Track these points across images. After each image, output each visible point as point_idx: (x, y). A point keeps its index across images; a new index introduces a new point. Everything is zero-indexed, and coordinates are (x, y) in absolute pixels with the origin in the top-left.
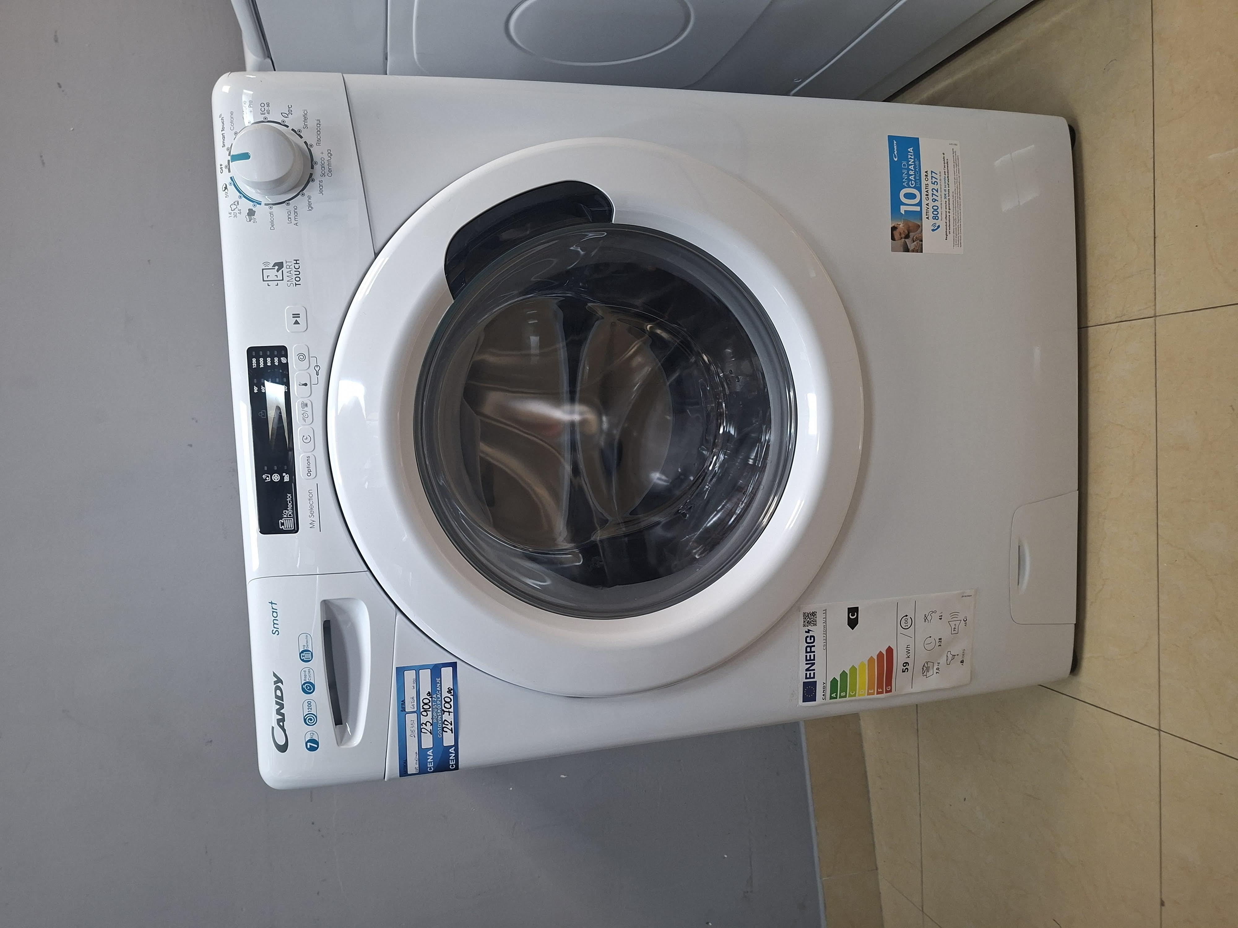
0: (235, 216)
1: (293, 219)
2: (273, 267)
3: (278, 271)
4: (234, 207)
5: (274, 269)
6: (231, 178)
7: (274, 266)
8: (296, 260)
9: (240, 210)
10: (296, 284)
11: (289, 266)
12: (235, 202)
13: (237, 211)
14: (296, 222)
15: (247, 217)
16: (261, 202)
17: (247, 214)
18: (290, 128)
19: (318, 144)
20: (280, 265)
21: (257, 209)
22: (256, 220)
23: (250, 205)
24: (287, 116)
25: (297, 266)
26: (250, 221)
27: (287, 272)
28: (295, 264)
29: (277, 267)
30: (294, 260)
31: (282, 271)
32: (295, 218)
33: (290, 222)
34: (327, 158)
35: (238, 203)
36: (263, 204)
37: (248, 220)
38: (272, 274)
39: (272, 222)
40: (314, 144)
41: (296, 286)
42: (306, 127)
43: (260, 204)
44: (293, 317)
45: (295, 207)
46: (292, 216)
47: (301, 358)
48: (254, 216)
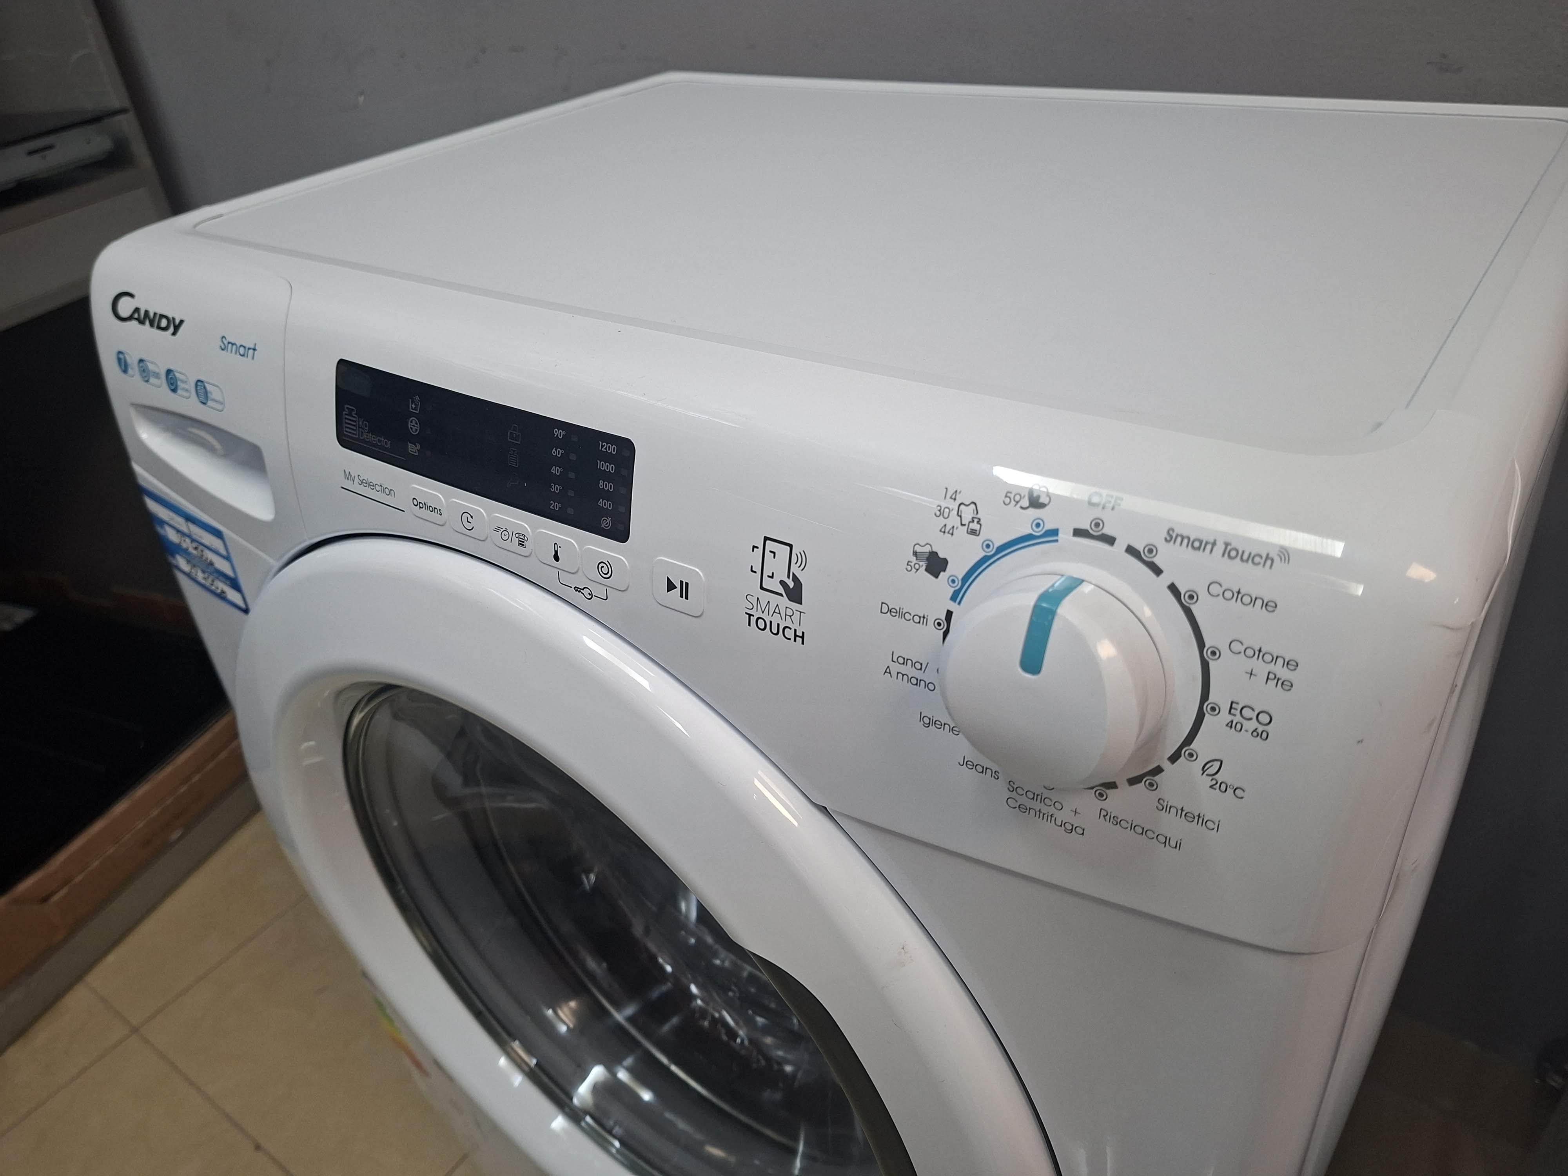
0: (941, 513)
1: (903, 669)
2: (793, 574)
3: (782, 583)
4: (968, 513)
5: (789, 577)
6: (1054, 532)
7: (795, 579)
8: (803, 637)
9: (952, 534)
10: (750, 615)
11: (790, 616)
12: (978, 522)
13: (954, 520)
14: (894, 674)
15: (927, 549)
16: (959, 603)
17: (934, 550)
18: (1166, 765)
19: (1104, 813)
20: (795, 593)
21: (942, 585)
22: (914, 570)
23: (957, 568)
24: (1209, 772)
25: (790, 633)
26: (915, 554)
27: (777, 605)
28: (795, 630)
29: (791, 584)
30: (803, 633)
31: (781, 595)
32: (903, 675)
33: (895, 659)
34: (1060, 816)
35: (973, 532)
36: (953, 606)
37: (919, 549)
38: (777, 566)
39: (900, 613)
40: (1104, 804)
41: (746, 613)
42: (1163, 807)
43: (954, 598)
44: (682, 582)
45: (931, 687)
46: (908, 670)
47: (603, 567)
48: (926, 570)
